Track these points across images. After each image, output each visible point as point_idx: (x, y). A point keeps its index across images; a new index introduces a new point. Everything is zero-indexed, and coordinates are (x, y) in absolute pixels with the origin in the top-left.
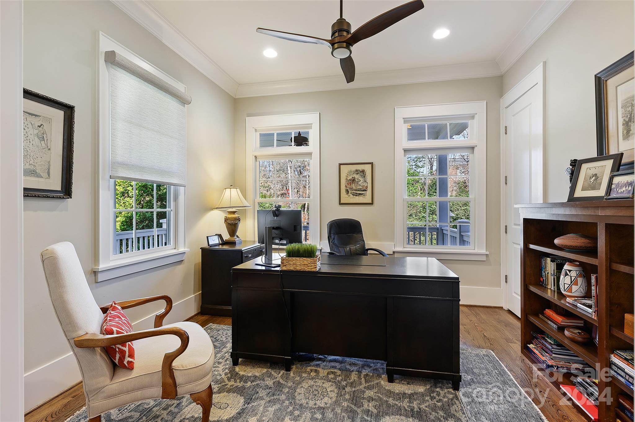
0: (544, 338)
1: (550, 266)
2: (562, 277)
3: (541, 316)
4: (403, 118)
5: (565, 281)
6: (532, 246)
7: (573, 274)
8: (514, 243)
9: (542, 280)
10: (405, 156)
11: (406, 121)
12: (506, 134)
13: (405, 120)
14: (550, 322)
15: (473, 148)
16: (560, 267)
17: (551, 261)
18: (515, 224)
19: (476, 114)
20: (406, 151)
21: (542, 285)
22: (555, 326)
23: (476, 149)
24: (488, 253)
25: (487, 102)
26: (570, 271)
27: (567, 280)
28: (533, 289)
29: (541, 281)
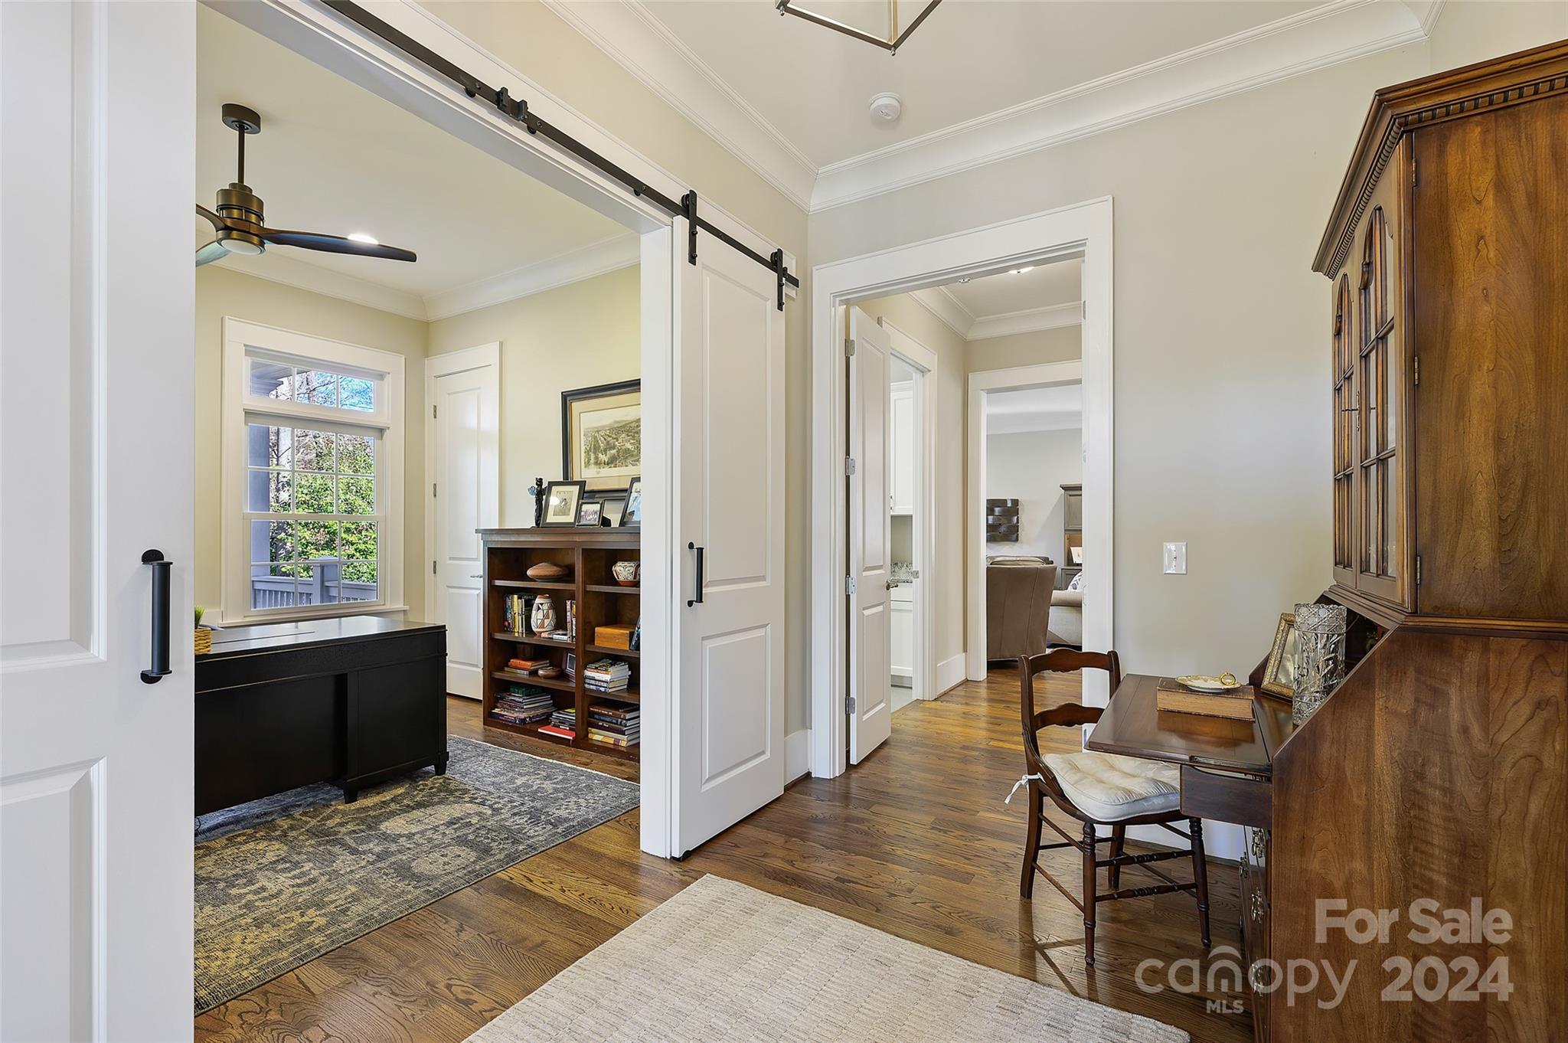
0: (510, 695)
1: (516, 604)
2: (534, 612)
3: (506, 669)
4: (245, 345)
5: (536, 617)
6: (498, 583)
7: (545, 607)
8: (448, 587)
9: (507, 624)
10: (246, 423)
11: (250, 351)
12: (435, 417)
13: (248, 348)
14: (519, 671)
15: (381, 431)
16: (529, 605)
17: (519, 598)
18: (451, 559)
19: (389, 373)
20: (249, 414)
21: (507, 629)
22: (525, 672)
23: (387, 433)
24: (407, 608)
25: (405, 359)
26: (542, 604)
27: (540, 615)
28: (499, 636)
29: (505, 626)
